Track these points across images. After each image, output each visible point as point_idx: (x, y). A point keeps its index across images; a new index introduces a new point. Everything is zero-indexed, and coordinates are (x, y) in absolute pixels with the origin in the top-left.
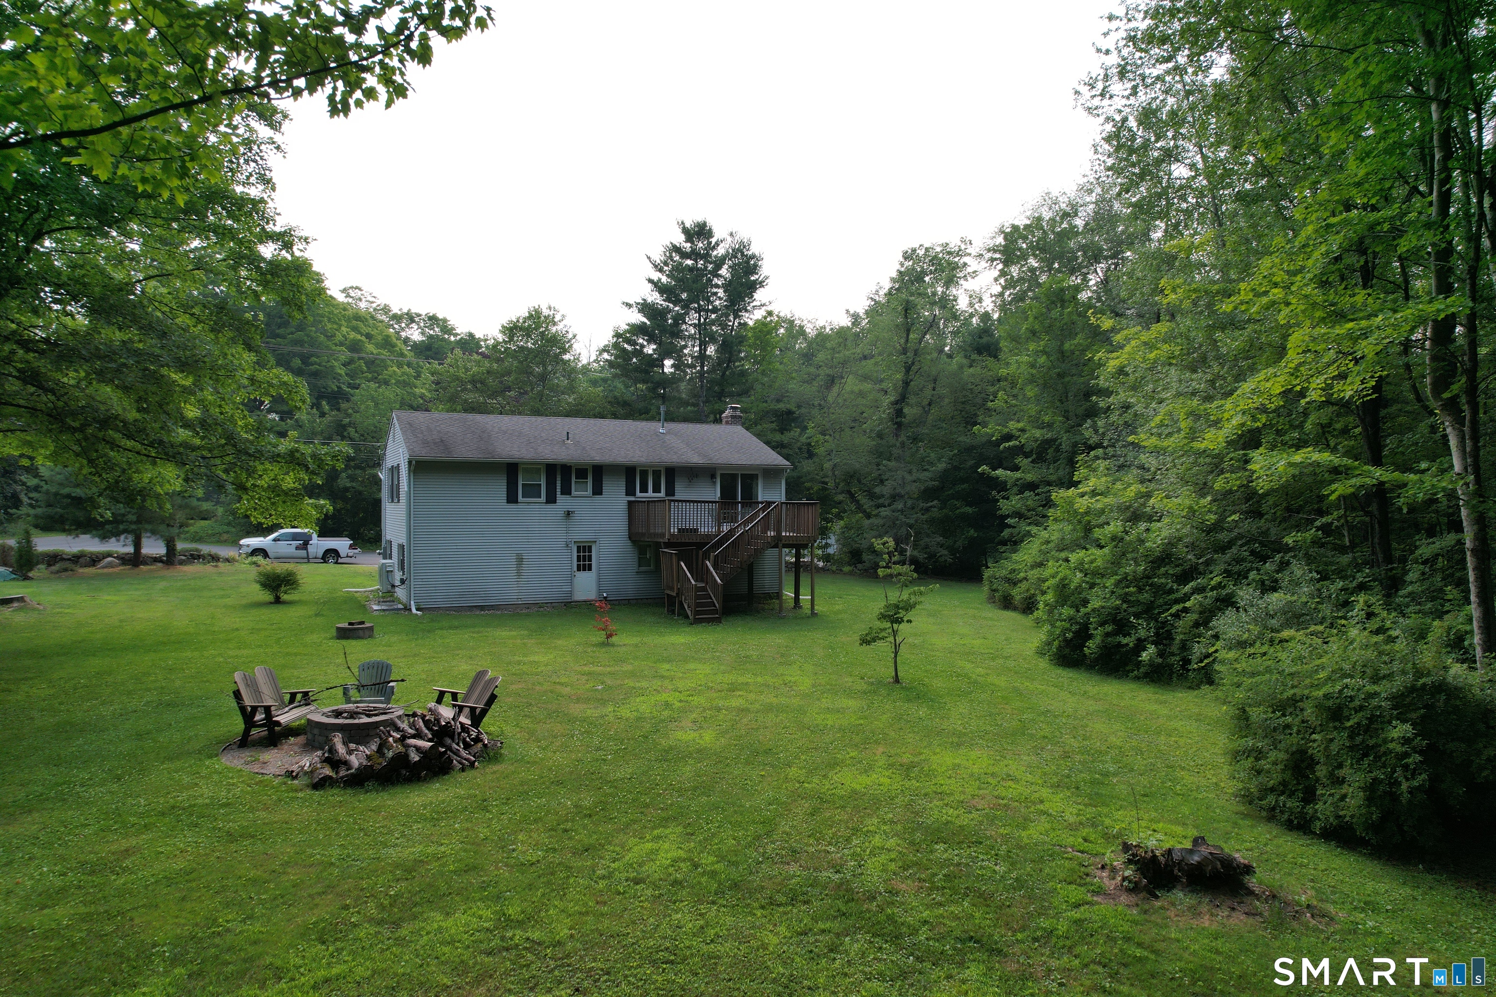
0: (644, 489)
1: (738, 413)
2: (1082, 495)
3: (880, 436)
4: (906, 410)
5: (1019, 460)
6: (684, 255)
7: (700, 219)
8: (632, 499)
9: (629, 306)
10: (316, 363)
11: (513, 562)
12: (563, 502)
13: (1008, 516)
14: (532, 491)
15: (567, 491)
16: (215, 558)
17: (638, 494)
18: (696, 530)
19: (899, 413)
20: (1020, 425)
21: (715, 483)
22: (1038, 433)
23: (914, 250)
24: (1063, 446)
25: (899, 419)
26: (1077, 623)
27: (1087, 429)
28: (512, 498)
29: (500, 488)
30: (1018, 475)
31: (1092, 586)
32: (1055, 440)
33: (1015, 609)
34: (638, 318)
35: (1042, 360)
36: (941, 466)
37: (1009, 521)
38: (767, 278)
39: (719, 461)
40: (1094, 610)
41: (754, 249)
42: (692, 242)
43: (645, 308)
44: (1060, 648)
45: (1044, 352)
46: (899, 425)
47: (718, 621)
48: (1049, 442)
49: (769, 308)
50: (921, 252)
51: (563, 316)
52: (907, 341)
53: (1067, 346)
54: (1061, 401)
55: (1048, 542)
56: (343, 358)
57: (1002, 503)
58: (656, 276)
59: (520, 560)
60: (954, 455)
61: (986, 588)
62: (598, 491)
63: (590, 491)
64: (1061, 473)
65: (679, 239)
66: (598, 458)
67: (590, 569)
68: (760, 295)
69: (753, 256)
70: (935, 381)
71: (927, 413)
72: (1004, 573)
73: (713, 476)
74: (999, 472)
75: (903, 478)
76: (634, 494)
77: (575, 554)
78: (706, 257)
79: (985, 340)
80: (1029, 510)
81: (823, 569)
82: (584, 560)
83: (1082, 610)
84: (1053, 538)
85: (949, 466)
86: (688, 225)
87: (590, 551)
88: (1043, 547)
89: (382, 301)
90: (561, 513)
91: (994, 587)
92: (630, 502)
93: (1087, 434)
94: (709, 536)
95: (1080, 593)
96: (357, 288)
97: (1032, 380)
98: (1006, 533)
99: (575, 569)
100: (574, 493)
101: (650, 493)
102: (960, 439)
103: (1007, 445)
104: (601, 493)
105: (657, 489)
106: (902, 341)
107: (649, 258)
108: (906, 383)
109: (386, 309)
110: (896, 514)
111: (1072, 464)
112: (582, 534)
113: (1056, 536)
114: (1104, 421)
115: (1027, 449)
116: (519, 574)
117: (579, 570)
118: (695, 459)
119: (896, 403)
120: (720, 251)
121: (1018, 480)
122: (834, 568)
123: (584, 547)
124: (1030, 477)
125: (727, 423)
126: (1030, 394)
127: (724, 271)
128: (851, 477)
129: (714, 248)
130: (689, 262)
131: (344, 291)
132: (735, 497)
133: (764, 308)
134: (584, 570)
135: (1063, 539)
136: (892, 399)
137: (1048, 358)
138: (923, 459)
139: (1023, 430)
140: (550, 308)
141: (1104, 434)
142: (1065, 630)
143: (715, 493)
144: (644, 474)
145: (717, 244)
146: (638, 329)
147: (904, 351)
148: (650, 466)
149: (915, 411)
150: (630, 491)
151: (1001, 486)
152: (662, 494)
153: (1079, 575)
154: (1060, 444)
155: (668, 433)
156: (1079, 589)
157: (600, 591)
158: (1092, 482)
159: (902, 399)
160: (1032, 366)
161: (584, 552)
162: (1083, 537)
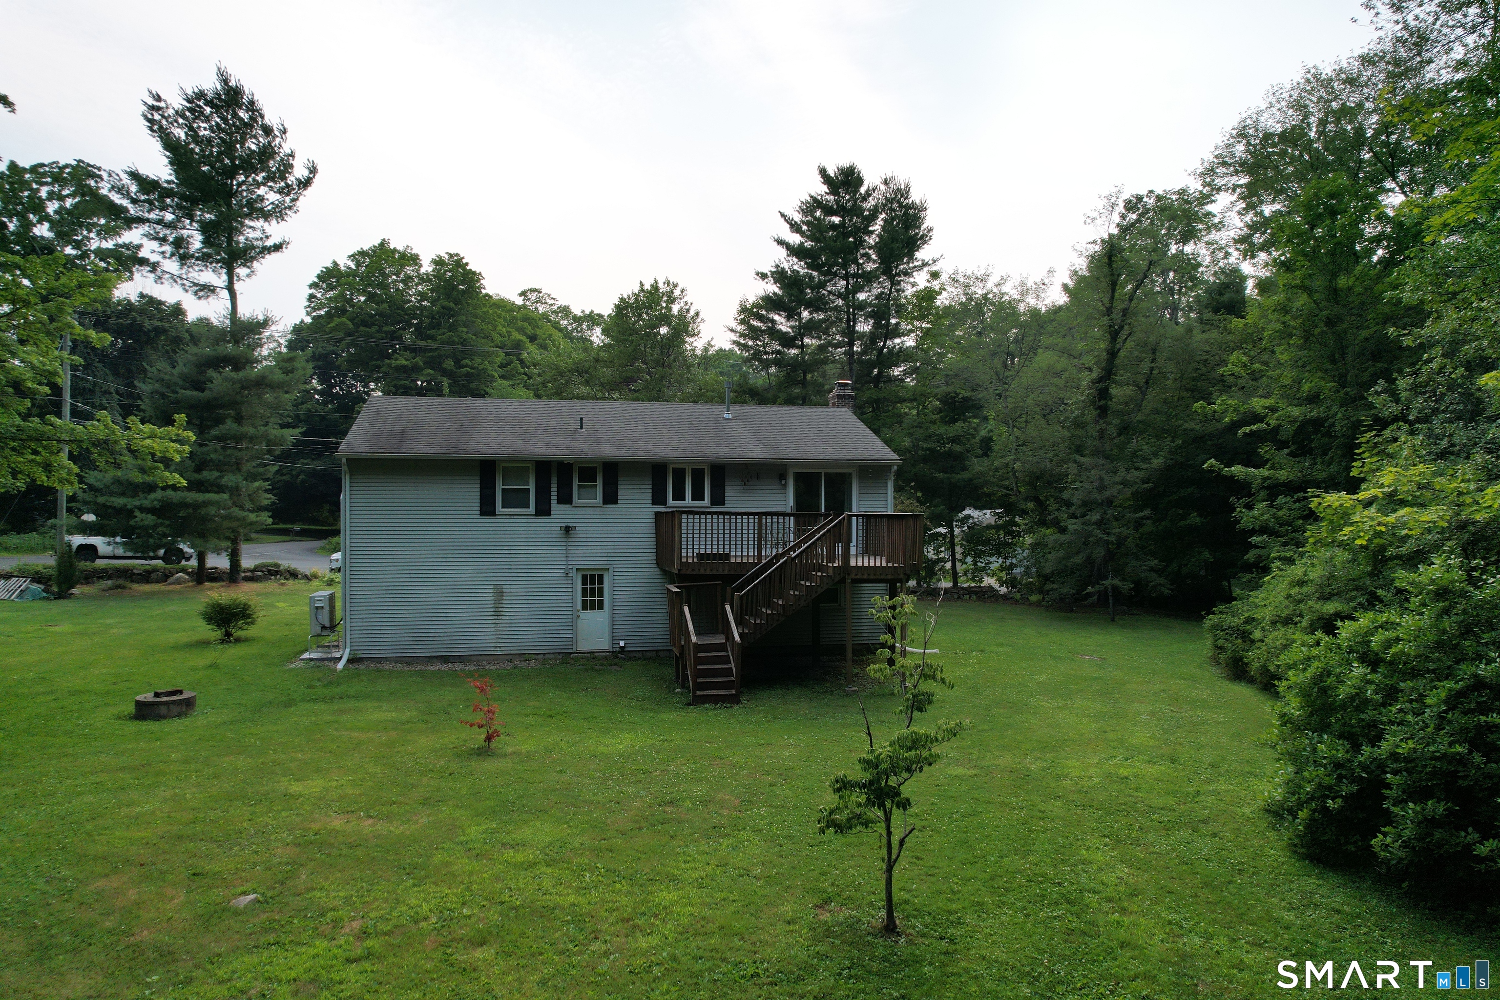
0: (679, 495)
1: (848, 392)
2: (1368, 504)
3: (1078, 424)
4: (1114, 391)
5: (1265, 450)
6: (829, 211)
7: (845, 163)
8: (662, 509)
9: (763, 276)
10: (467, 366)
11: (489, 599)
12: (560, 514)
13: (1253, 532)
14: (515, 499)
15: (565, 498)
16: (294, 575)
17: (671, 502)
18: (728, 556)
19: (1104, 394)
20: (1267, 402)
21: (785, 487)
22: (1296, 412)
23: (1139, 198)
24: (1338, 427)
25: (1102, 402)
26: (1354, 780)
27: (1378, 394)
28: (487, 509)
29: (470, 493)
30: (1264, 472)
31: (1391, 694)
32: (1326, 419)
33: (1251, 681)
34: (772, 288)
35: (1301, 301)
36: (1157, 462)
37: (1254, 539)
38: (931, 230)
39: (791, 456)
40: (1394, 756)
41: (915, 197)
42: (838, 194)
43: (780, 276)
44: (1311, 825)
45: (1303, 288)
46: (1103, 411)
47: (734, 700)
48: (1317, 423)
49: (934, 268)
50: (1151, 202)
51: (683, 291)
52: (1112, 297)
53: (1343, 281)
54: (1333, 361)
55: (1301, 583)
56: (498, 360)
57: (1239, 511)
58: (795, 239)
59: (499, 593)
60: (1179, 448)
61: (1209, 643)
62: (611, 498)
63: (599, 500)
64: (1334, 468)
65: (820, 189)
66: (609, 451)
67: (601, 606)
68: (923, 254)
69: (913, 206)
70: (1154, 351)
71: (1144, 394)
72: (1236, 621)
73: (782, 477)
74: (1237, 469)
75: (1101, 479)
76: (664, 503)
77: (579, 586)
78: (857, 210)
79: (1226, 298)
80: (1282, 525)
81: (1005, 597)
82: (593, 595)
83: (1366, 749)
84: (1312, 576)
85: (1169, 462)
86: (831, 172)
87: (601, 582)
88: (1295, 591)
89: (562, 302)
90: (557, 532)
91: (1220, 642)
92: (657, 514)
93: (1377, 401)
94: (743, 566)
95: (1359, 709)
96: (535, 290)
97: (1285, 334)
98: (1251, 556)
99: (579, 606)
100: (576, 500)
101: (689, 502)
102: (1186, 425)
103: (1247, 429)
104: (615, 502)
105: (698, 495)
106: (1106, 300)
107: (783, 215)
108: (1113, 354)
109: (565, 311)
110: (1090, 528)
111: (1350, 452)
112: (590, 560)
113: (1315, 574)
114: (1410, 380)
115: (1283, 436)
116: (498, 614)
117: (584, 607)
118: (755, 451)
119: (1100, 380)
120: (871, 203)
121: (1265, 479)
122: (1018, 596)
123: (593, 576)
124: (1283, 475)
125: (834, 404)
126: (1284, 358)
127: (877, 227)
128: (1038, 478)
129: (865, 198)
130: (836, 220)
131: (523, 294)
132: (818, 508)
133: (926, 269)
134: (593, 608)
135: (1331, 577)
136: (1095, 375)
137: (1310, 295)
138: (1134, 454)
139: (1273, 409)
140: (668, 283)
141: (1409, 401)
142: (1324, 792)
143: (787, 500)
144: (679, 476)
145: (868, 194)
146: (771, 303)
147: (1109, 311)
148: (689, 463)
149: (1128, 392)
150: (658, 498)
151: (1242, 488)
152: (707, 502)
153: (1358, 670)
154: (1333, 425)
155: (735, 418)
156: (1358, 702)
157: (614, 639)
158: (1388, 477)
159: (1108, 374)
160: (1283, 309)
161: (593, 583)
162: (1371, 574)
